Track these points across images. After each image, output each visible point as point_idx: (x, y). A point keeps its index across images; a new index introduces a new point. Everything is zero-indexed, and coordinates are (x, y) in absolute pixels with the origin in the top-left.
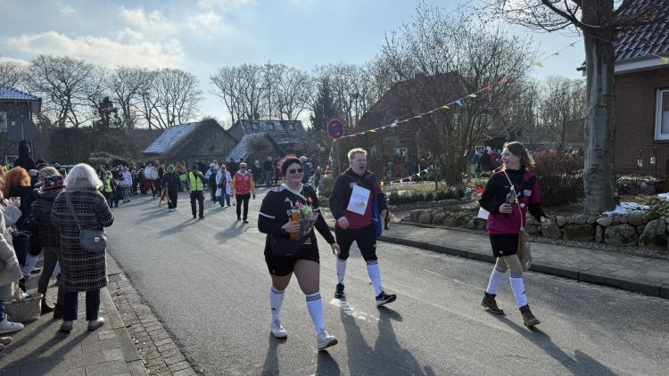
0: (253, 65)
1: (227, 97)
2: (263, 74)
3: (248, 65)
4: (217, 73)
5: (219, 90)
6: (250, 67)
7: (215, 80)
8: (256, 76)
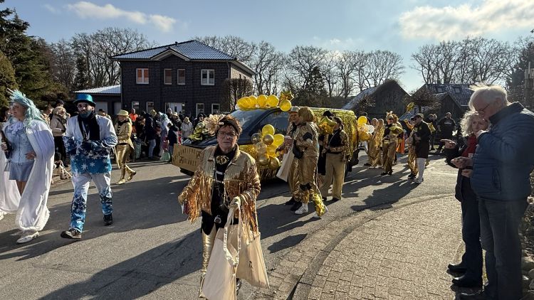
1: (425, 70)
4: (418, 52)
5: (418, 65)
6: (449, 43)
7: (416, 57)
8: (454, 51)
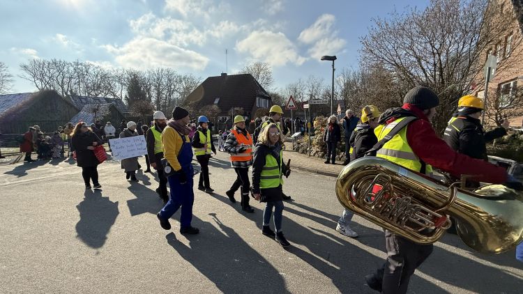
0: (63, 61)
1: (38, 82)
2: (71, 69)
3: (58, 60)
4: (27, 64)
5: (28, 76)
6: (60, 62)
7: (25, 67)
8: (65, 69)
